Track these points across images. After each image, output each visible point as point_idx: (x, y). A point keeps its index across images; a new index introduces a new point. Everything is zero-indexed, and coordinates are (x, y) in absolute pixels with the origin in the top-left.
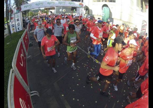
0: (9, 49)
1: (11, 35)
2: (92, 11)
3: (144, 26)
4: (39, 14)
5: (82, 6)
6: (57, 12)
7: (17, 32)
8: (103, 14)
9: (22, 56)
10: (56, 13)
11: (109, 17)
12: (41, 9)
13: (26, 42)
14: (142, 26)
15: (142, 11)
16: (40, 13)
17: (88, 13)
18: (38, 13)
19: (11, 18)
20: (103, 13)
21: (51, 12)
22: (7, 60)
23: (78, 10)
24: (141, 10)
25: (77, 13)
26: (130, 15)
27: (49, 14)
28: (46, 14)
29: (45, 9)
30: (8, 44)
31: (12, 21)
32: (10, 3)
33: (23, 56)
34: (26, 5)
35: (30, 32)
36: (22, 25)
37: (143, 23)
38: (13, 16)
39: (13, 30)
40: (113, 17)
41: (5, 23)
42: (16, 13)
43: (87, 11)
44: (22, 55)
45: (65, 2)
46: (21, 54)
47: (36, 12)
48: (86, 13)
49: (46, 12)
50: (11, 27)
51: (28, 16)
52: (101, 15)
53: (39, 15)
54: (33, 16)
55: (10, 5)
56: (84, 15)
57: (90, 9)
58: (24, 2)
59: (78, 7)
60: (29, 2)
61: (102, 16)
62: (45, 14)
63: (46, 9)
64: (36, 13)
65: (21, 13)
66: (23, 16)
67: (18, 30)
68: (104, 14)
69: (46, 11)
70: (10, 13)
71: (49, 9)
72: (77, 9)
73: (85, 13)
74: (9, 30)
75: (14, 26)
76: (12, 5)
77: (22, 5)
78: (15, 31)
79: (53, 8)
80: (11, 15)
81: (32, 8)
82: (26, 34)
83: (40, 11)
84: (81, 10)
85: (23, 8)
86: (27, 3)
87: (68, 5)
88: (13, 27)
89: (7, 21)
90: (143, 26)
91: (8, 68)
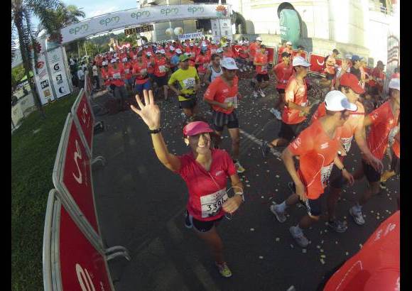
0: (41, 146)
1: (41, 110)
2: (251, 23)
3: (395, 50)
4: (112, 47)
5: (225, 15)
6: (158, 37)
7: (58, 101)
8: (281, 30)
9: (78, 158)
10: (158, 39)
11: (301, 36)
12: (116, 32)
13: (85, 121)
14: (389, 51)
15: (384, 10)
16: (114, 45)
17: (244, 32)
18: (110, 45)
19: (38, 66)
20: (282, 27)
21: (144, 38)
22: (38, 172)
23: (215, 25)
24: (381, 8)
25: (214, 33)
26: (356, 26)
27: (140, 43)
28: (131, 45)
29: (127, 32)
30: (36, 132)
31: (40, 71)
32: (29, 26)
33: (80, 157)
34: (73, 26)
35: (92, 95)
36: (70, 81)
37: (390, 44)
38: (41, 58)
39: (47, 94)
40: (309, 36)
41: (23, 79)
42: (50, 50)
43: (240, 26)
44: (77, 155)
45: (177, 6)
46: (76, 153)
47: (103, 42)
48: (237, 33)
49: (130, 41)
50: (39, 87)
51: (82, 56)
52: (279, 33)
53: (111, 50)
54: (97, 53)
55: (29, 29)
56: (234, 36)
57: (246, 19)
58: (67, 19)
59: (215, 19)
60: (80, 18)
61: (281, 36)
62: (128, 46)
63: (130, 31)
64: (102, 46)
65: (64, 48)
66: (69, 57)
67: (59, 95)
68: (285, 29)
69: (128, 36)
70: (33, 51)
71: (138, 30)
72: (213, 23)
73: (234, 32)
74: (34, 97)
75: (47, 85)
76: (36, 30)
77: (61, 26)
78: (52, 99)
79: (149, 28)
80: (36, 57)
81: (90, 33)
82: (84, 101)
83: (112, 40)
84: (222, 25)
85: (67, 35)
86: (75, 20)
87: (188, 15)
88: (45, 87)
89: (27, 73)
90: (392, 50)
91: (43, 193)
